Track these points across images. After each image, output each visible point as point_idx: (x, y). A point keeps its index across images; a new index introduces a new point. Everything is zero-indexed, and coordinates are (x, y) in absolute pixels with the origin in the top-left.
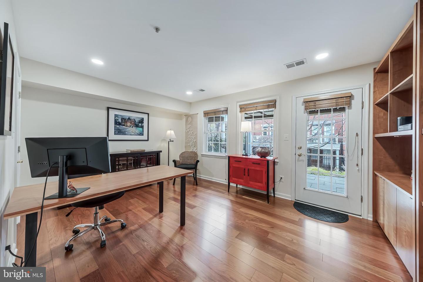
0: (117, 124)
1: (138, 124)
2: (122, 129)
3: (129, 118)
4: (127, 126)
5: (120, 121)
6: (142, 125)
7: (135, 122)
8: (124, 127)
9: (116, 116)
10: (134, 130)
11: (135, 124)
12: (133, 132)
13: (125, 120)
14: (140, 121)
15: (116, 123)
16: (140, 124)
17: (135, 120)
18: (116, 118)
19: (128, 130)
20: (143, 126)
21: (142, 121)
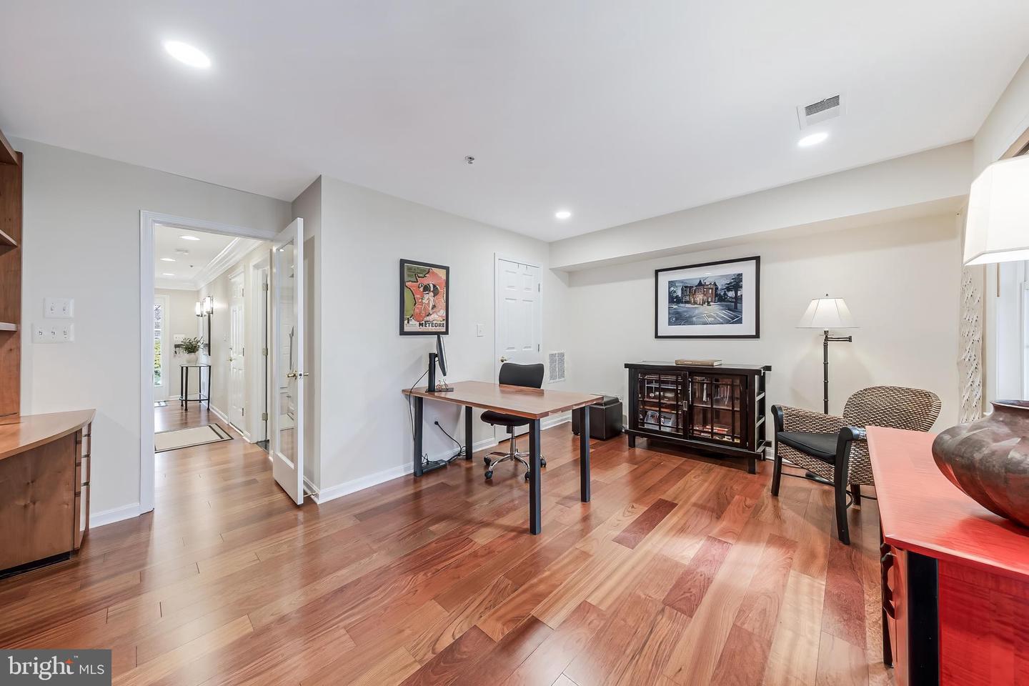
0: (674, 302)
1: (725, 294)
2: (685, 312)
3: (700, 284)
4: (695, 303)
5: (679, 293)
6: (736, 293)
7: (717, 289)
8: (687, 305)
9: (671, 284)
10: (715, 309)
11: (716, 295)
12: (709, 316)
13: (689, 290)
14: (731, 283)
15: (673, 299)
16: (731, 294)
17: (716, 285)
18: (672, 289)
19: (697, 312)
20: (742, 295)
21: (736, 284)
